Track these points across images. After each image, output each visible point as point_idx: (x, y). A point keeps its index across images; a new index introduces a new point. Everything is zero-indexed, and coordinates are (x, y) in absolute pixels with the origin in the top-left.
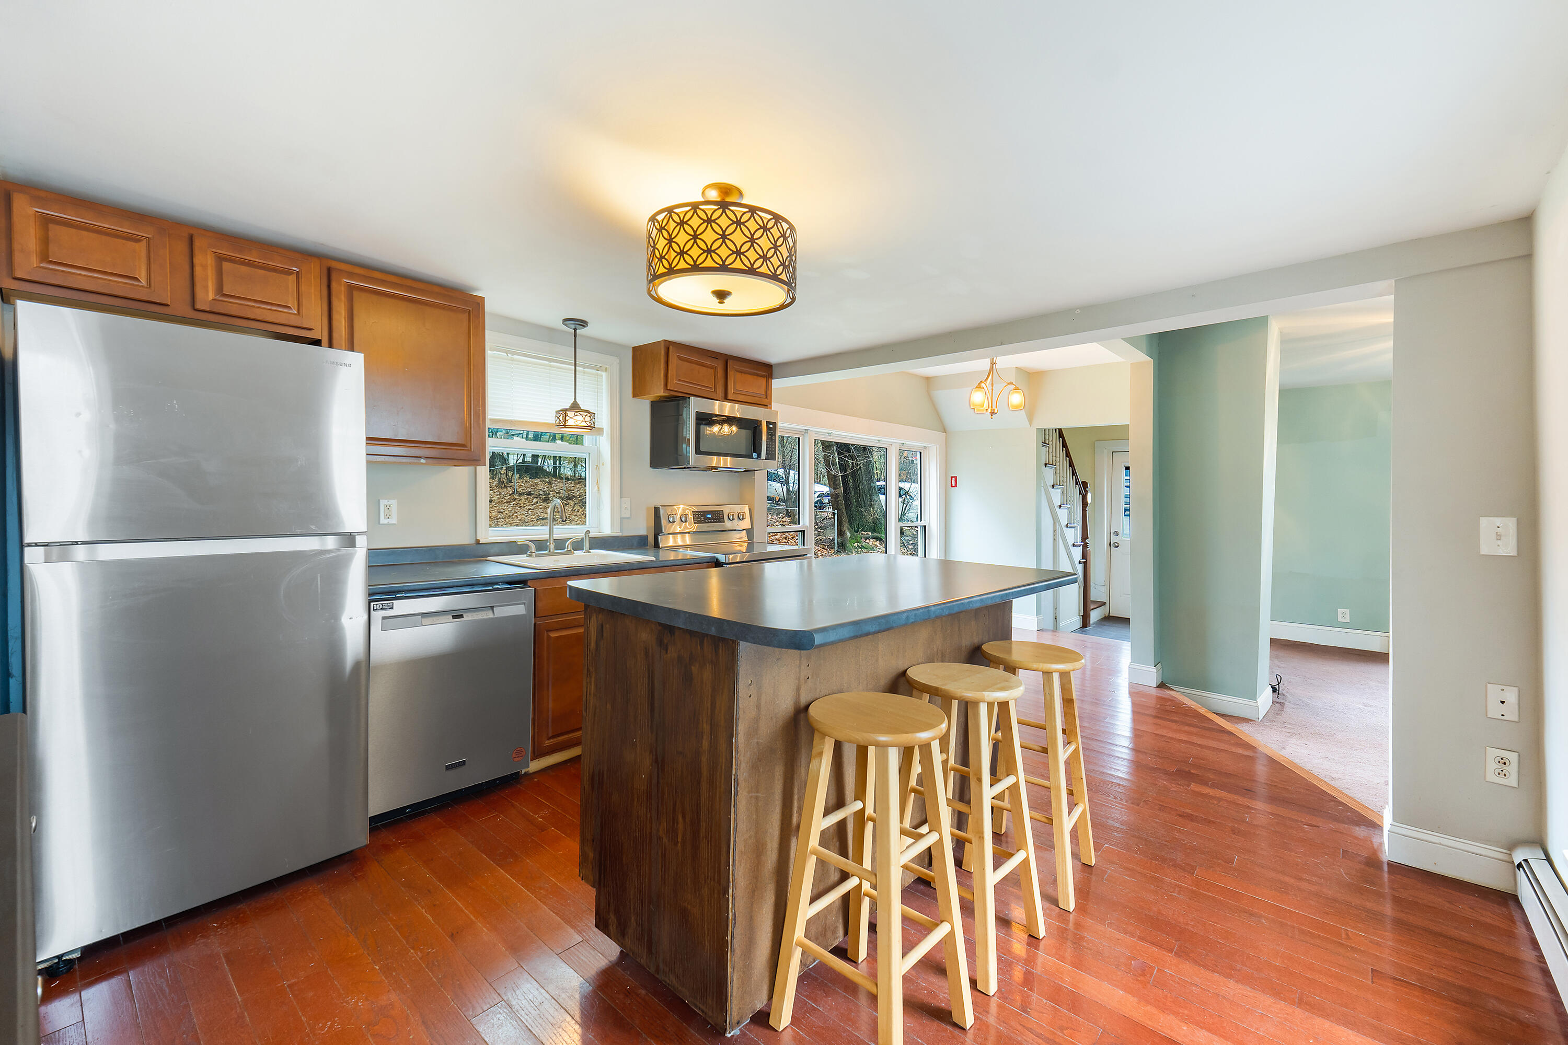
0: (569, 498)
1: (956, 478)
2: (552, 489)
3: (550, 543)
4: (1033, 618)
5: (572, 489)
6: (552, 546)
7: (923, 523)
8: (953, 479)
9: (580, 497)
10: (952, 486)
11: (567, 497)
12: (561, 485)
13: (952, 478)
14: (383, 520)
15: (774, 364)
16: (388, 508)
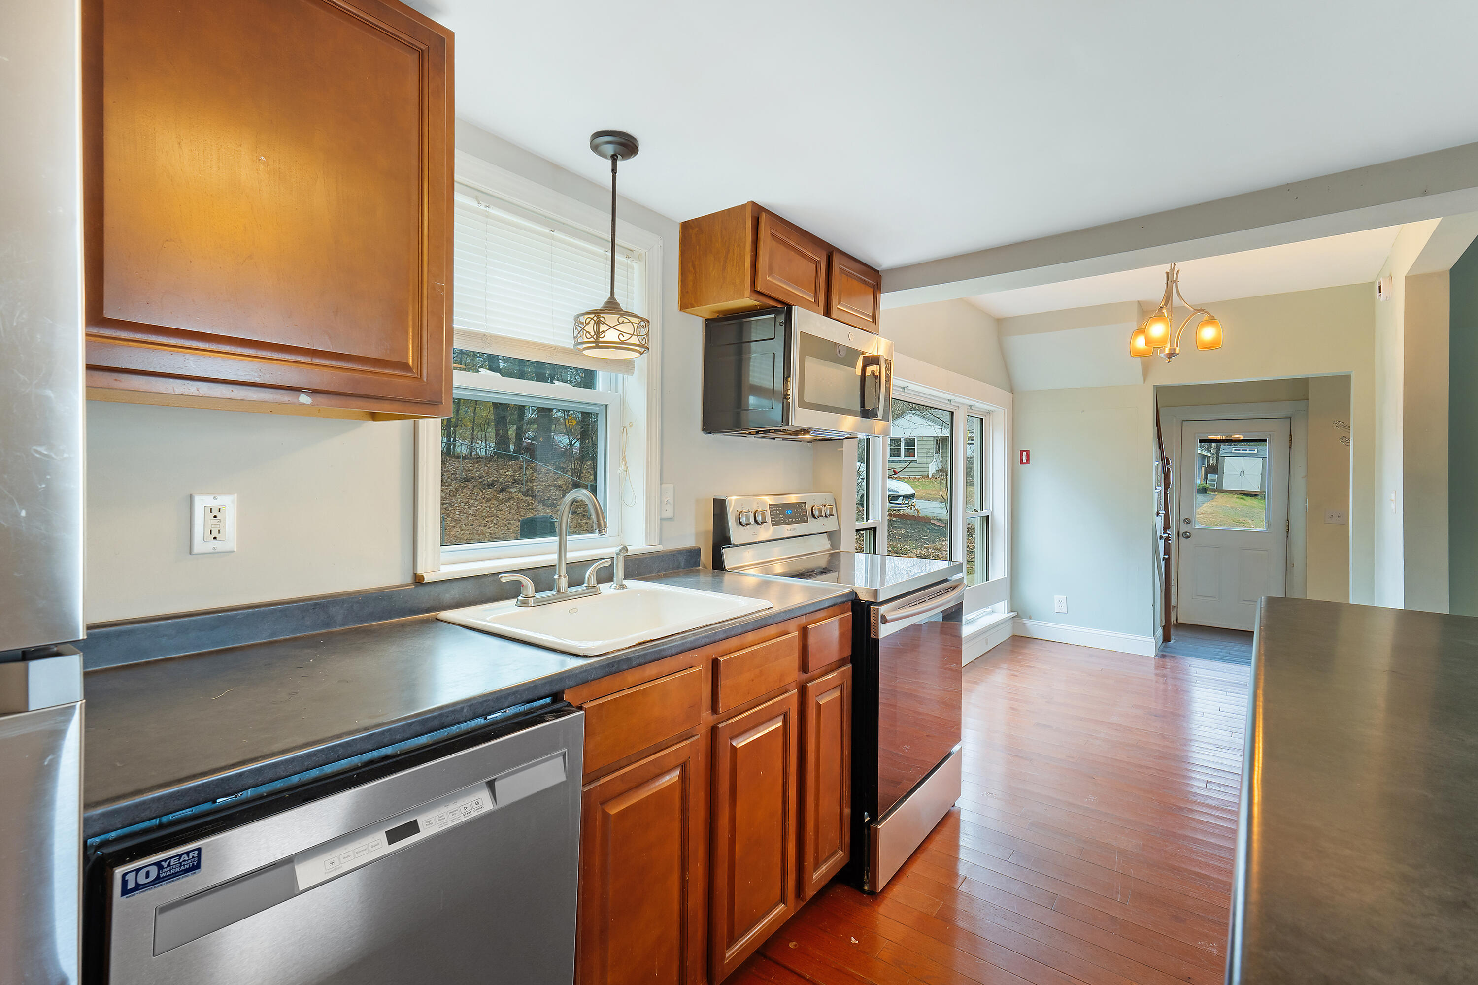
0: (467, 480)
1: (1028, 452)
2: (447, 469)
3: (560, 576)
4: (1149, 640)
5: (471, 469)
6: (564, 582)
7: (985, 512)
8: (1025, 453)
9: (480, 478)
10: (1022, 463)
11: (464, 479)
12: (457, 465)
13: (1022, 452)
14: (199, 545)
15: (882, 271)
16: (215, 514)
